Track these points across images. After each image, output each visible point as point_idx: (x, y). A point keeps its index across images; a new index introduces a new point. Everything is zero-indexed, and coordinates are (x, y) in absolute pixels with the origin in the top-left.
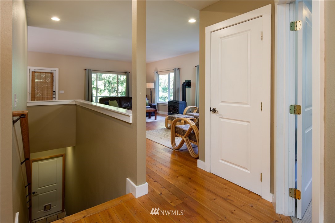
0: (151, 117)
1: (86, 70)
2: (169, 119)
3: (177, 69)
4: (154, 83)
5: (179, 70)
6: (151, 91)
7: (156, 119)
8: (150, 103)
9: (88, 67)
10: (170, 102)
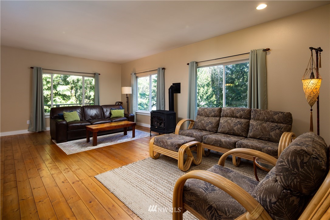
0: (128, 132)
1: (32, 68)
2: (155, 143)
3: (161, 70)
4: (131, 88)
5: (164, 70)
6: (127, 97)
7: (134, 136)
8: (127, 113)
9: (36, 64)
10: (153, 113)
